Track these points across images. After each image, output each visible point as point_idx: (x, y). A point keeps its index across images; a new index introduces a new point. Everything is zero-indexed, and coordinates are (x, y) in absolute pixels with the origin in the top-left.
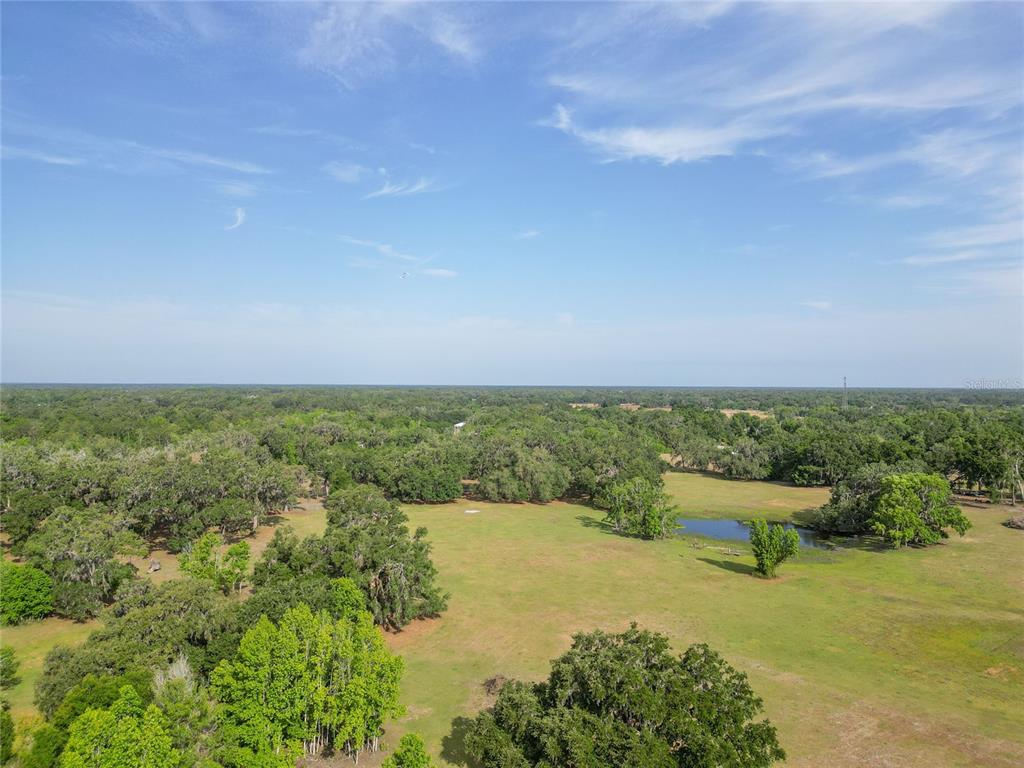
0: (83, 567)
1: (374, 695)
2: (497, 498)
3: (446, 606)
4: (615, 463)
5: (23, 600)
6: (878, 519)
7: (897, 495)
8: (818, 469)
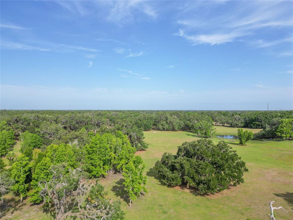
0: (50, 135)
1: (128, 156)
2: (162, 129)
3: (148, 147)
4: (197, 120)
5: (35, 143)
6: (278, 132)
7: (284, 124)
8: (259, 123)
